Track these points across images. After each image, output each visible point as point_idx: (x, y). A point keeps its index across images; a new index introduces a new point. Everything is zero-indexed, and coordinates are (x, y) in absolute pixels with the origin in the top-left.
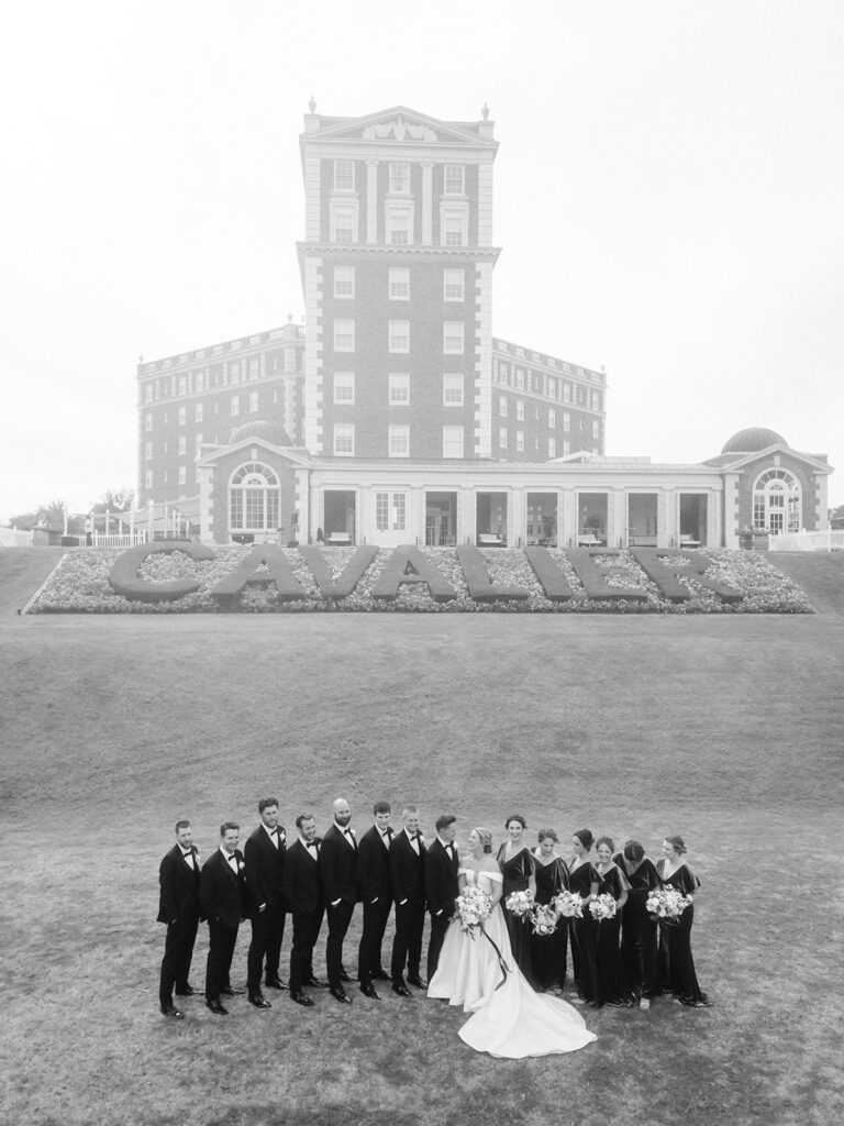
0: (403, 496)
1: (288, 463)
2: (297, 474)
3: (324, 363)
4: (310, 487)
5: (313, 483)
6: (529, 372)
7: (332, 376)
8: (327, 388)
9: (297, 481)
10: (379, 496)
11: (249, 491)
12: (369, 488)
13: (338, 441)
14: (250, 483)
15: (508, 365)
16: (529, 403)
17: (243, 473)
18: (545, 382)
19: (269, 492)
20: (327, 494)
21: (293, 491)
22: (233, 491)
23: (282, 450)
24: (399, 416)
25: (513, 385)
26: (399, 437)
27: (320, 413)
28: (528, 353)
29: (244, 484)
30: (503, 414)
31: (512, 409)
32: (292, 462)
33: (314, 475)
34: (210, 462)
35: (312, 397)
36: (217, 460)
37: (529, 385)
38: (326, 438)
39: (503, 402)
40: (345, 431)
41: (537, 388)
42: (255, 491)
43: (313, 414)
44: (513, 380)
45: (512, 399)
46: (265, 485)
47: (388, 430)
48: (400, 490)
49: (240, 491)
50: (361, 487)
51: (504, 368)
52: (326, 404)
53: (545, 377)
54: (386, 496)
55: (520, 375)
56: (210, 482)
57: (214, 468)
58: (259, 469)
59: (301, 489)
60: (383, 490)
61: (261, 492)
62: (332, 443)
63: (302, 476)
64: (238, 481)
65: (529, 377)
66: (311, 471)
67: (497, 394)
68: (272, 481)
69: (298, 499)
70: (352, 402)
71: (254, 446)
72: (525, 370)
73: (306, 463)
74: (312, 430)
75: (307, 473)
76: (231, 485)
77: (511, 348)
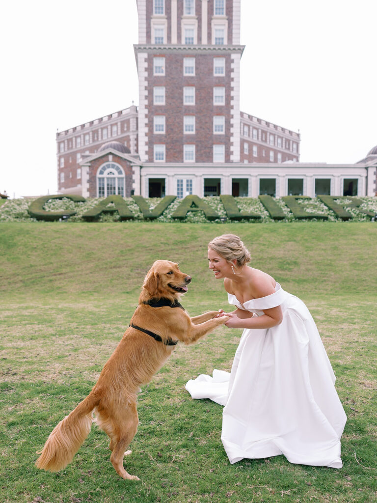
0: (191, 181)
1: (128, 163)
2: (134, 169)
3: (149, 112)
4: (141, 176)
5: (142, 174)
6: (260, 131)
7: (153, 119)
8: (150, 125)
9: (134, 173)
10: (178, 181)
11: (108, 178)
12: (173, 176)
13: (156, 155)
14: (108, 174)
15: (249, 126)
16: (260, 148)
17: (104, 169)
18: (268, 136)
19: (119, 178)
20: (150, 180)
21: (131, 178)
22: (100, 179)
23: (125, 156)
24: (190, 140)
25: (251, 137)
26: (189, 152)
27: (146, 139)
28: (259, 120)
29: (105, 175)
30: (246, 152)
31: (251, 150)
32: (131, 162)
33: (143, 170)
34: (87, 163)
35: (143, 130)
36: (91, 162)
37: (260, 138)
38: (150, 153)
39: (246, 146)
40: (160, 149)
41: (264, 139)
42: (111, 178)
43: (143, 139)
44: (251, 135)
45: (251, 144)
46: (116, 175)
47: (183, 147)
48: (189, 178)
49: (103, 179)
50: (169, 176)
51: (246, 129)
52: (150, 134)
53: (268, 134)
54: (182, 181)
55: (255, 132)
56: (87, 174)
57: (89, 166)
58: (113, 166)
59: (136, 177)
60: (180, 177)
61: (114, 178)
62: (153, 155)
63: (136, 170)
64: (101, 173)
65: (260, 133)
66: (141, 167)
67: (243, 142)
68: (120, 173)
69: (134, 182)
70: (164, 132)
71: (110, 153)
72: (257, 129)
73: (138, 163)
74: (143, 148)
75: (139, 168)
76: (98, 175)
77: (250, 117)
